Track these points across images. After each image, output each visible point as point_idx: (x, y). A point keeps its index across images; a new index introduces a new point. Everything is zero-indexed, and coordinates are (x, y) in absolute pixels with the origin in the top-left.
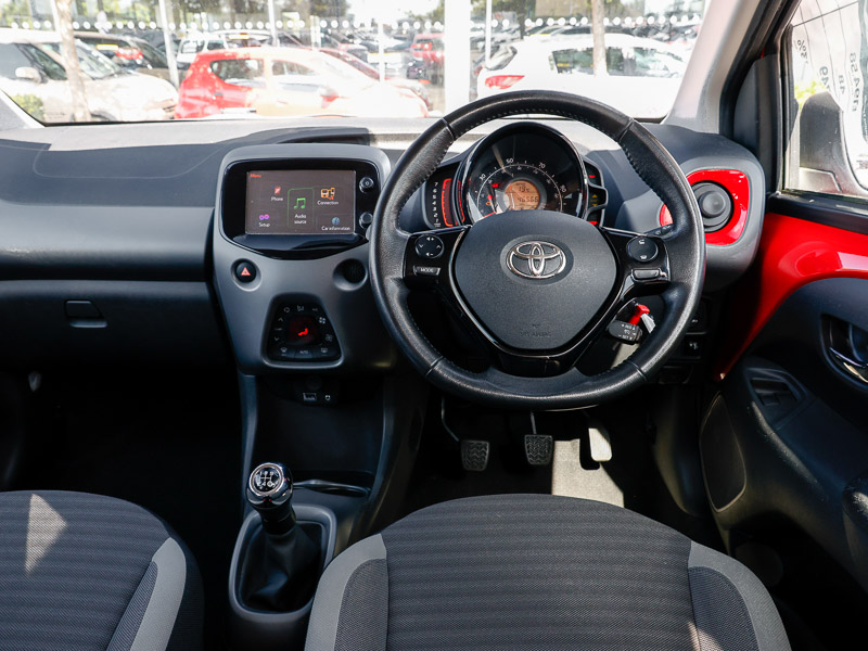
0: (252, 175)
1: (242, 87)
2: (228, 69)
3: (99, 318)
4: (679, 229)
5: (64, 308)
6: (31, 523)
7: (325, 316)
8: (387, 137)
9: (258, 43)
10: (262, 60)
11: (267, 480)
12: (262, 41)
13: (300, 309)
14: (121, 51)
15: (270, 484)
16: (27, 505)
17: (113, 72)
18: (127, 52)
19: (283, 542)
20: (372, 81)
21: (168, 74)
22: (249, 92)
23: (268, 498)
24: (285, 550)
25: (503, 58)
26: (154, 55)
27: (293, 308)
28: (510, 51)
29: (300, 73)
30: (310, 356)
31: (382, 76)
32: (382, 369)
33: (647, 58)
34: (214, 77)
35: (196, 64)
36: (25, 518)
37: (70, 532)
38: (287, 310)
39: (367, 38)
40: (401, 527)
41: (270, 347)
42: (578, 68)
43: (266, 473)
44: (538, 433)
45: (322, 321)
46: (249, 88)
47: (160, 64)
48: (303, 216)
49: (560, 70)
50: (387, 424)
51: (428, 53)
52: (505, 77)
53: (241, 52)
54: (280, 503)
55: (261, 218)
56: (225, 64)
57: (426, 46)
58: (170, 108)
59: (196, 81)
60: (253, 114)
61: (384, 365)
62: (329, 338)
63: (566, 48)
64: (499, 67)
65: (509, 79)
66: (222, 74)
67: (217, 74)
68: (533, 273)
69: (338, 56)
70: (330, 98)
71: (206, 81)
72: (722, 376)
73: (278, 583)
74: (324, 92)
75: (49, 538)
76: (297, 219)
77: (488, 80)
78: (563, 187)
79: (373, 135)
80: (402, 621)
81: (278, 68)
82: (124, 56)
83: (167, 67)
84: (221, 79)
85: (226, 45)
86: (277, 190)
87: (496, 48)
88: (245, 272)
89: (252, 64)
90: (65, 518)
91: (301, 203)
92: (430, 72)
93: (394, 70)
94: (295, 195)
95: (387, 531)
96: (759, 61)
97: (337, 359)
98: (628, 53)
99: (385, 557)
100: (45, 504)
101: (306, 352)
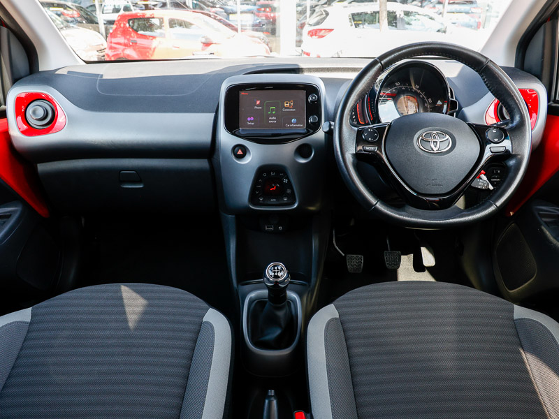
0: (242, 93)
1: (150, 36)
2: (139, 24)
3: (139, 182)
4: (515, 123)
5: (118, 176)
6: (125, 301)
7: (287, 178)
8: (310, 70)
9: (153, 7)
10: (162, 19)
11: (278, 272)
12: (155, 5)
13: (272, 174)
14: (65, 11)
15: (280, 274)
16: (120, 291)
17: (62, 26)
18: (69, 12)
19: (280, 309)
20: (233, 33)
21: (98, 28)
22: (154, 40)
23: (276, 282)
24: (281, 314)
25: (319, 18)
26: (87, 14)
27: (269, 173)
28: (324, 13)
29: (186, 27)
30: (278, 203)
31: (239, 30)
32: (312, 211)
33: (411, 17)
34: (131, 30)
35: (119, 21)
36: (121, 298)
37: (151, 306)
38: (265, 175)
39: (224, 5)
40: (344, 300)
41: (253, 197)
42: (367, 24)
43: (276, 268)
44: (391, 250)
45: (285, 181)
46: (154, 37)
47: (91, 21)
48: (274, 118)
49: (357, 25)
50: (315, 243)
51: (269, 14)
52: (321, 30)
53: (148, 13)
54: (283, 286)
55: (249, 119)
56: (136, 20)
57: (268, 10)
58: (101, 50)
59: (119, 32)
60: (212, 55)
61: (312, 208)
62: (289, 191)
63: (360, 11)
64: (318, 23)
65: (324, 31)
66: (135, 28)
67: (132, 28)
68: (432, 150)
69: (210, 16)
70: (207, 44)
71: (125, 33)
72: (511, 214)
73: (275, 333)
74: (204, 40)
75: (139, 309)
76: (271, 120)
77: (309, 32)
78: (430, 99)
79: (302, 68)
80: (355, 351)
81: (173, 23)
82: (68, 15)
83: (98, 23)
84: (136, 31)
85: (132, 8)
86: (258, 102)
87: (313, 11)
88: (240, 152)
89: (155, 22)
90: (146, 298)
91: (273, 110)
92: (270, 27)
93: (246, 26)
94: (269, 105)
95: (336, 302)
96: (546, 23)
97: (293, 204)
98: (400, 14)
99: (338, 317)
100: (131, 291)
101: (275, 200)
